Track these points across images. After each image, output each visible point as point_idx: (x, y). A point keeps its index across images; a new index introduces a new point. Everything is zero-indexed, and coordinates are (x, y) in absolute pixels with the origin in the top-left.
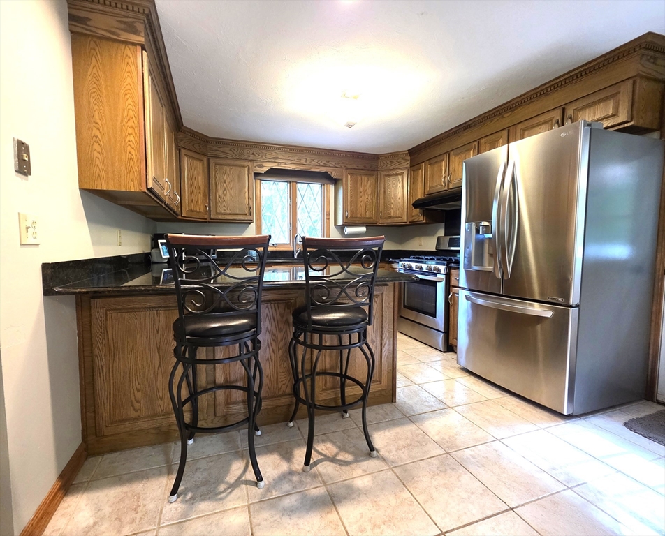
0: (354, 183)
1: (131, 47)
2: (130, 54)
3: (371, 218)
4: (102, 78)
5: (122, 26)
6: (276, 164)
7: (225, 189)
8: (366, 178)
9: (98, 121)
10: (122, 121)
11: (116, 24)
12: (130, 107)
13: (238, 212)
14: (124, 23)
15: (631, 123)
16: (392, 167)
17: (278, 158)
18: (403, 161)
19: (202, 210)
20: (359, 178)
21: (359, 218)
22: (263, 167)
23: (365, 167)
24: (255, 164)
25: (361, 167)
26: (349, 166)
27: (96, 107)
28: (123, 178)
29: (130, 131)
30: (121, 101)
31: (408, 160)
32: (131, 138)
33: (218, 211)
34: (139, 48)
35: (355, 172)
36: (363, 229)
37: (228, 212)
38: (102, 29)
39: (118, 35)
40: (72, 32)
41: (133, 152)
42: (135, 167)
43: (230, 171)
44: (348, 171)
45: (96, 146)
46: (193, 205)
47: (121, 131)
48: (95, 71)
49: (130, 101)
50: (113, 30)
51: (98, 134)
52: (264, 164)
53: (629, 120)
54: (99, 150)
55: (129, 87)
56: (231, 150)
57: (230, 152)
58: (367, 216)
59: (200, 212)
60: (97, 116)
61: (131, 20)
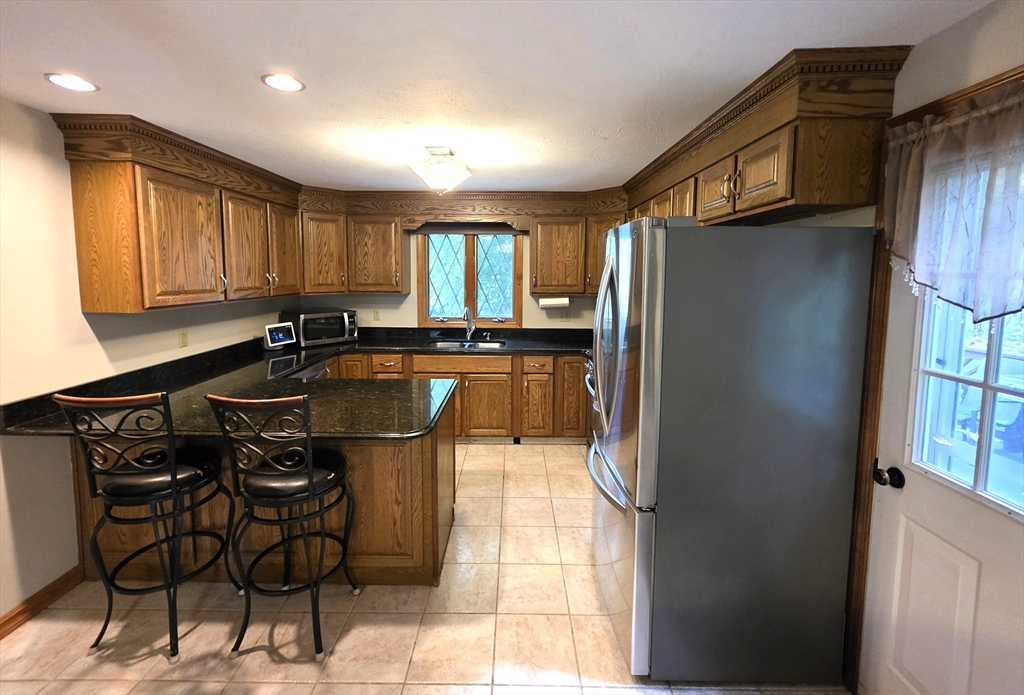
0: (548, 236)
1: (122, 164)
2: (121, 172)
3: (574, 286)
4: (97, 200)
5: (110, 146)
6: (433, 217)
7: (366, 254)
8: (567, 228)
9: (96, 244)
10: (117, 242)
11: (105, 145)
12: (123, 226)
13: (382, 282)
14: (112, 142)
15: (790, 202)
16: (605, 211)
17: (434, 209)
18: (619, 201)
19: (335, 282)
20: (555, 228)
21: (555, 286)
22: (414, 221)
23: (565, 211)
24: (405, 219)
25: (557, 211)
26: (539, 212)
27: (93, 231)
28: (119, 300)
29: (125, 251)
30: (115, 221)
31: (624, 201)
32: (126, 258)
33: (358, 281)
34: (129, 164)
35: (547, 220)
36: (565, 301)
37: (370, 282)
38: (94, 153)
39: (107, 156)
40: (70, 160)
41: (128, 273)
42: (131, 289)
43: (372, 229)
44: (538, 220)
45: (95, 270)
46: (321, 278)
47: (117, 251)
48: (91, 195)
49: (123, 221)
50: (103, 151)
51: (96, 257)
52: (417, 218)
53: (789, 196)
54: (97, 273)
55: (122, 206)
56: (373, 204)
57: (372, 206)
58: (569, 283)
59: (332, 284)
60: (94, 239)
61: (117, 138)
